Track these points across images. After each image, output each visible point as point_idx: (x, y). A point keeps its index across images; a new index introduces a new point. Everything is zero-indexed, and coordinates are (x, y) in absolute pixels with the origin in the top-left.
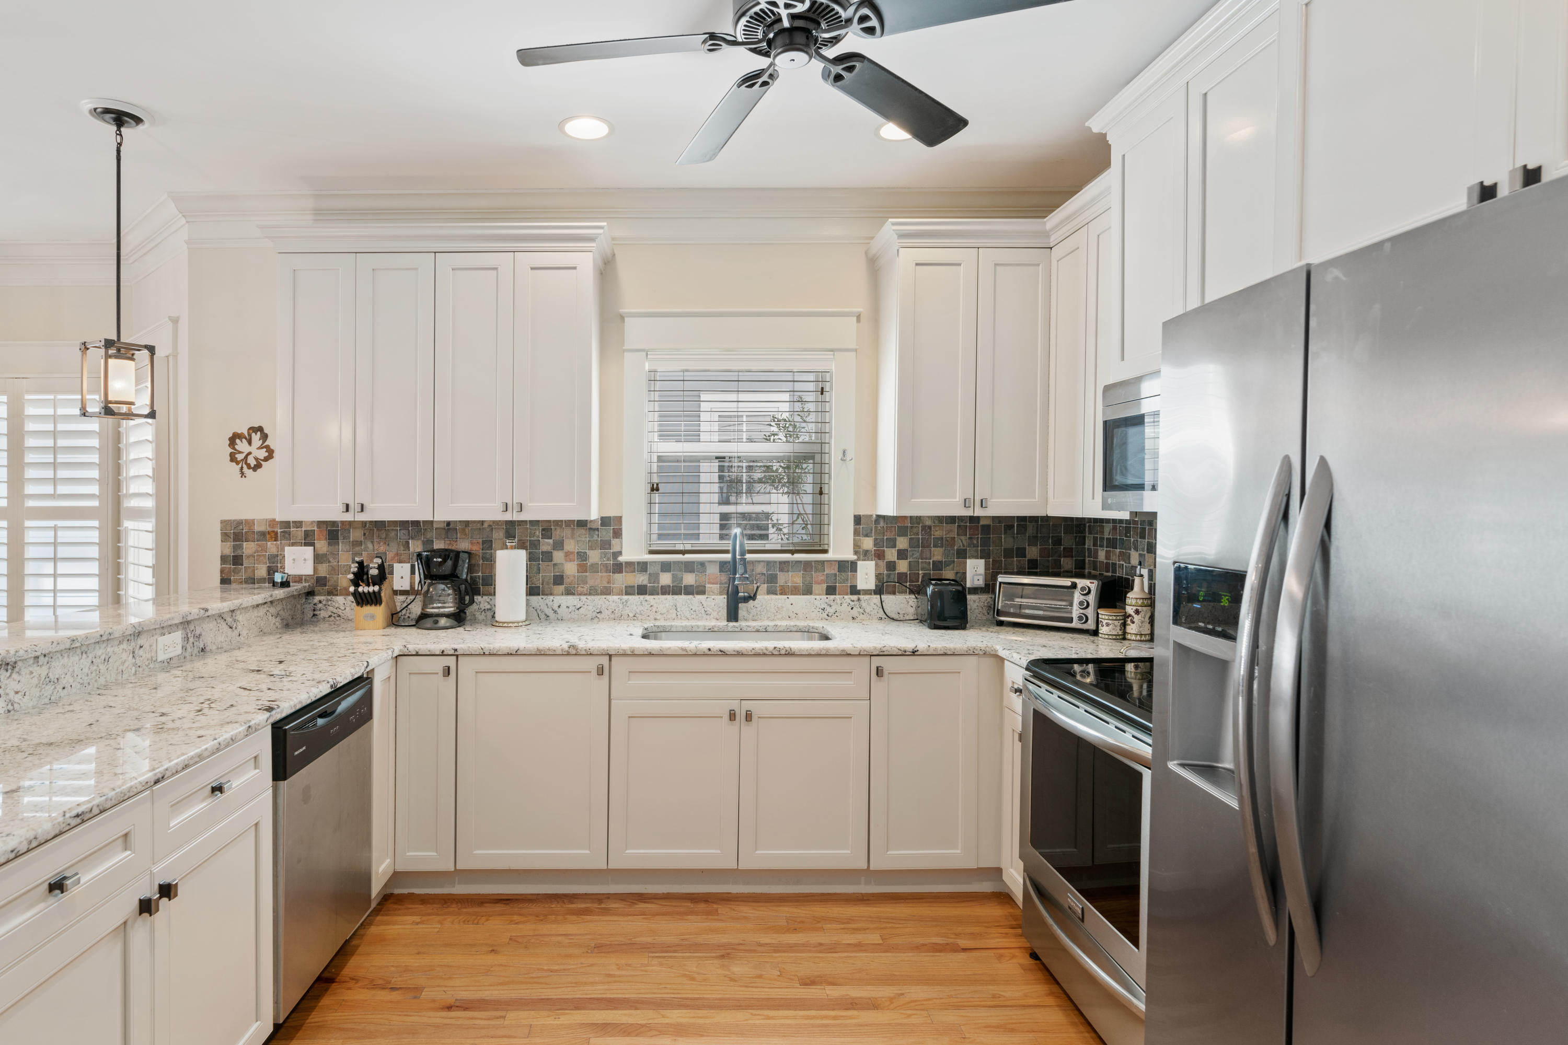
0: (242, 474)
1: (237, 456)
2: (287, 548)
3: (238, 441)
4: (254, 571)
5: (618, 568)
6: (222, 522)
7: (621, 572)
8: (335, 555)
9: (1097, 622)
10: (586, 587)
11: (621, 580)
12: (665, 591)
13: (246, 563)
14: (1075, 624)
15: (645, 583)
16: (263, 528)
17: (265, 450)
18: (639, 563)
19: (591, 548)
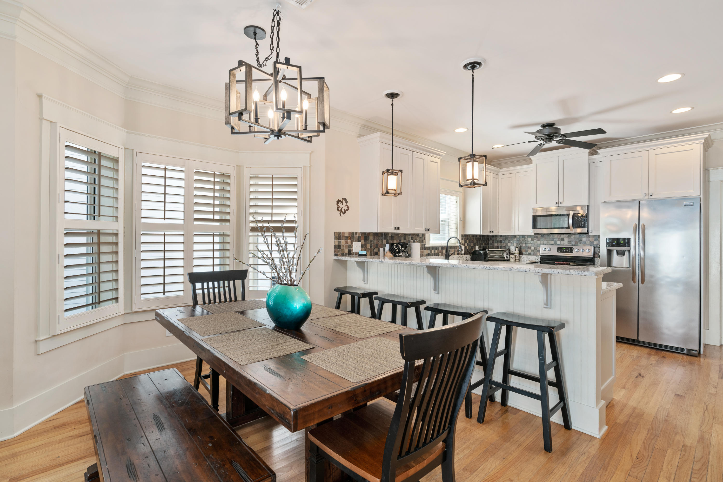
0: (340, 215)
1: (339, 208)
2: (354, 243)
4: (344, 251)
5: (425, 249)
6: (335, 233)
8: (366, 246)
9: (510, 258)
12: (433, 255)
13: (342, 248)
14: (506, 259)
16: (346, 235)
17: (347, 207)
18: (429, 248)
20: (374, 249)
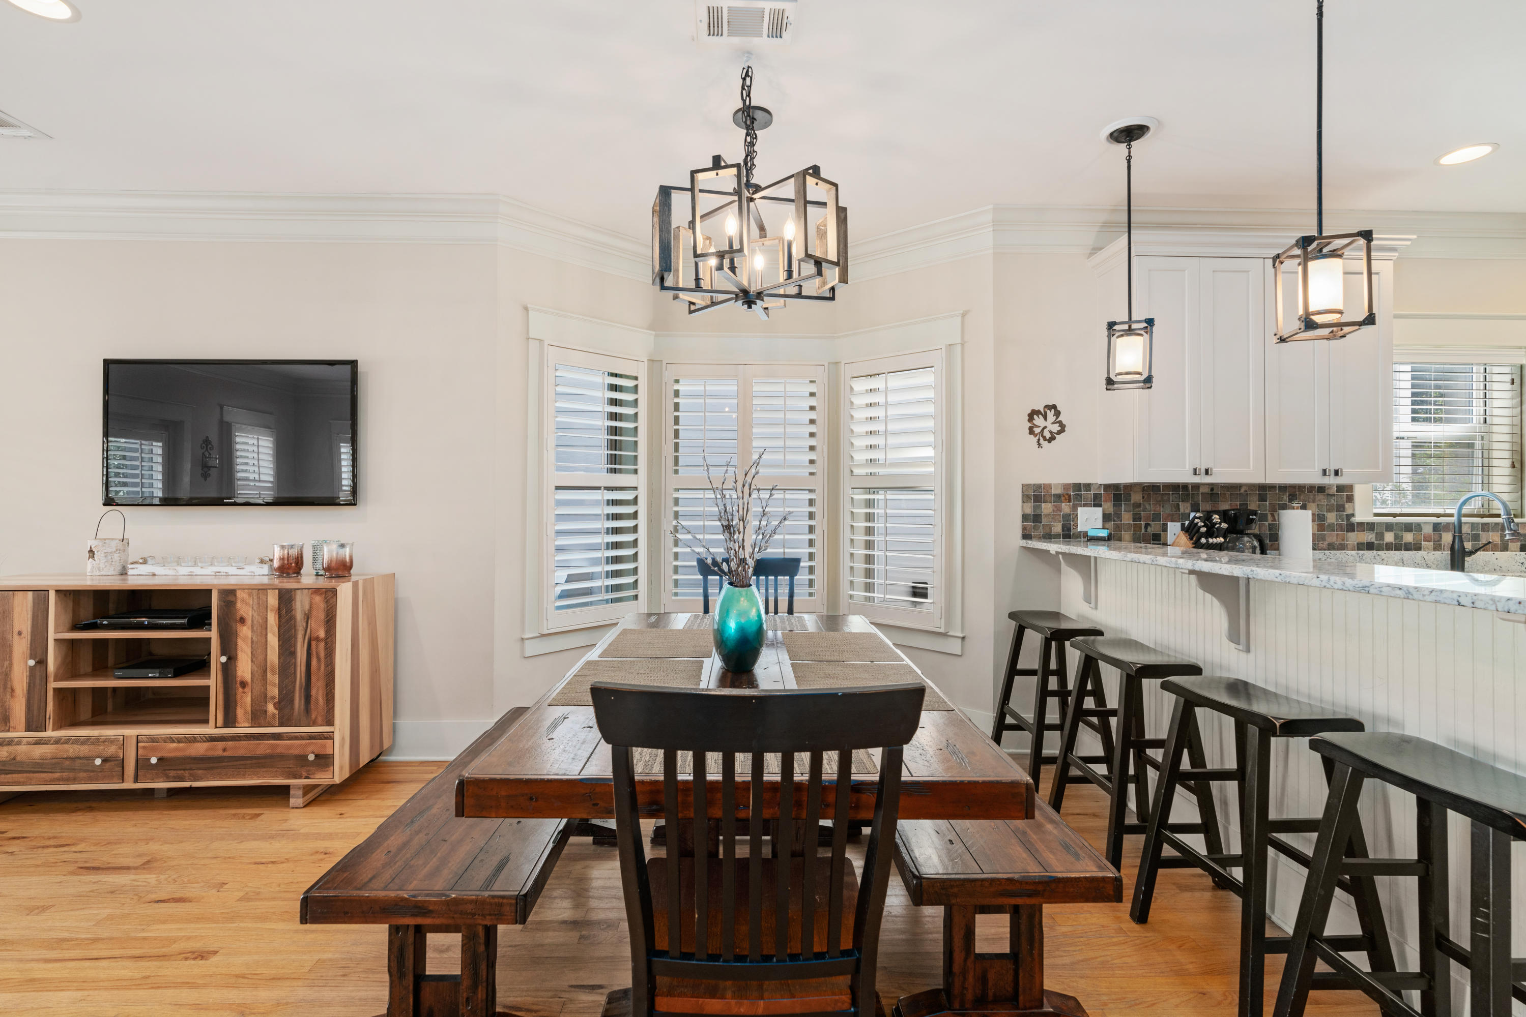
0: (1039, 445)
1: (1034, 429)
2: (1080, 509)
3: (1035, 417)
4: (1050, 528)
5: (1351, 528)
6: (1023, 486)
7: (1354, 531)
8: (1119, 517)
10: (1326, 543)
11: (1354, 538)
12: (1389, 547)
13: (1045, 521)
15: (1373, 540)
16: (1058, 491)
17: (1058, 424)
18: (1368, 523)
19: (1329, 511)
20: (1147, 526)
